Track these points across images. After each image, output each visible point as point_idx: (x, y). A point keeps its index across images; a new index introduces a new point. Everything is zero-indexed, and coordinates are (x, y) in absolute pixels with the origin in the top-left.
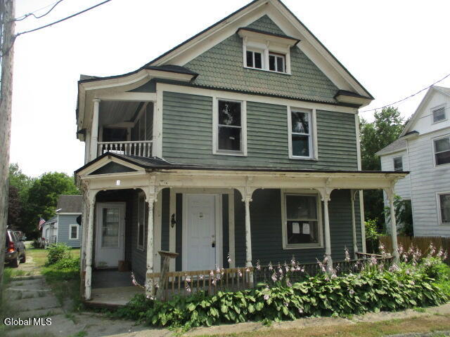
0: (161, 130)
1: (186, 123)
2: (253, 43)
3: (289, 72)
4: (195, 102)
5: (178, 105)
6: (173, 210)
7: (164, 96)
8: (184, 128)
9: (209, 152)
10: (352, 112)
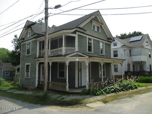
0: (77, 45)
1: (82, 44)
2: (94, 23)
3: (100, 32)
4: (84, 38)
5: (81, 38)
6: (80, 68)
7: (78, 35)
8: (81, 45)
9: (86, 52)
10: (110, 44)
